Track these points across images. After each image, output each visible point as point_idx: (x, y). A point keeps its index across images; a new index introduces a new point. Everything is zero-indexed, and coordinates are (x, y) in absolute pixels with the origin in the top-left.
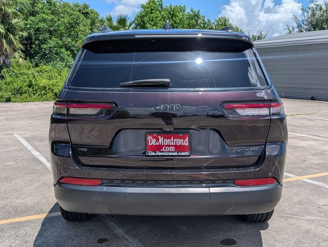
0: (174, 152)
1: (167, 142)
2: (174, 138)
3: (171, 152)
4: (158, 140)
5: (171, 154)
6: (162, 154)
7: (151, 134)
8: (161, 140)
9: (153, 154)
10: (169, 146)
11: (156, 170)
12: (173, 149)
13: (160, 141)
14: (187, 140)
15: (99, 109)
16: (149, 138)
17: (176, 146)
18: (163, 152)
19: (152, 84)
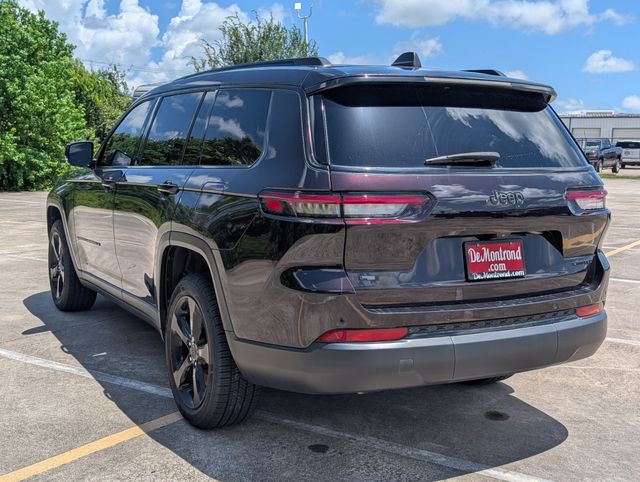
0: (506, 272)
1: (496, 256)
2: (503, 250)
3: (502, 272)
4: (482, 253)
5: (502, 275)
6: (491, 276)
7: (472, 244)
8: (486, 253)
9: (479, 277)
10: (498, 262)
11: (486, 304)
12: (503, 267)
13: (485, 255)
14: (519, 251)
15: (406, 205)
16: (471, 251)
17: (506, 262)
18: (491, 273)
19: (472, 160)
